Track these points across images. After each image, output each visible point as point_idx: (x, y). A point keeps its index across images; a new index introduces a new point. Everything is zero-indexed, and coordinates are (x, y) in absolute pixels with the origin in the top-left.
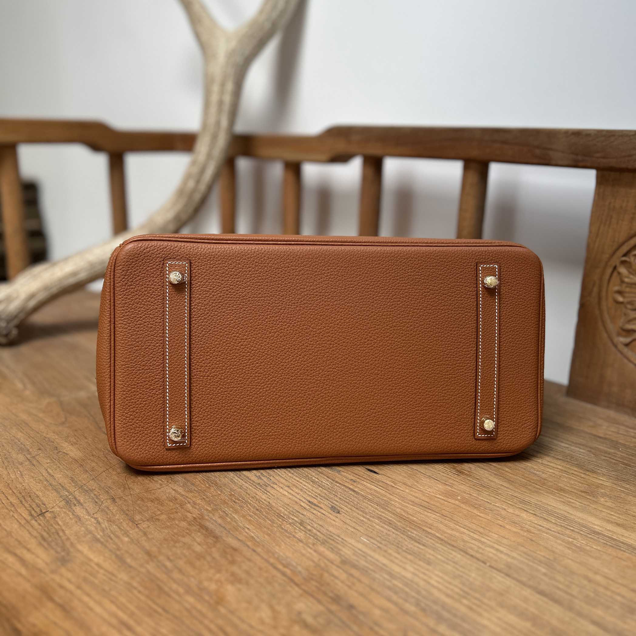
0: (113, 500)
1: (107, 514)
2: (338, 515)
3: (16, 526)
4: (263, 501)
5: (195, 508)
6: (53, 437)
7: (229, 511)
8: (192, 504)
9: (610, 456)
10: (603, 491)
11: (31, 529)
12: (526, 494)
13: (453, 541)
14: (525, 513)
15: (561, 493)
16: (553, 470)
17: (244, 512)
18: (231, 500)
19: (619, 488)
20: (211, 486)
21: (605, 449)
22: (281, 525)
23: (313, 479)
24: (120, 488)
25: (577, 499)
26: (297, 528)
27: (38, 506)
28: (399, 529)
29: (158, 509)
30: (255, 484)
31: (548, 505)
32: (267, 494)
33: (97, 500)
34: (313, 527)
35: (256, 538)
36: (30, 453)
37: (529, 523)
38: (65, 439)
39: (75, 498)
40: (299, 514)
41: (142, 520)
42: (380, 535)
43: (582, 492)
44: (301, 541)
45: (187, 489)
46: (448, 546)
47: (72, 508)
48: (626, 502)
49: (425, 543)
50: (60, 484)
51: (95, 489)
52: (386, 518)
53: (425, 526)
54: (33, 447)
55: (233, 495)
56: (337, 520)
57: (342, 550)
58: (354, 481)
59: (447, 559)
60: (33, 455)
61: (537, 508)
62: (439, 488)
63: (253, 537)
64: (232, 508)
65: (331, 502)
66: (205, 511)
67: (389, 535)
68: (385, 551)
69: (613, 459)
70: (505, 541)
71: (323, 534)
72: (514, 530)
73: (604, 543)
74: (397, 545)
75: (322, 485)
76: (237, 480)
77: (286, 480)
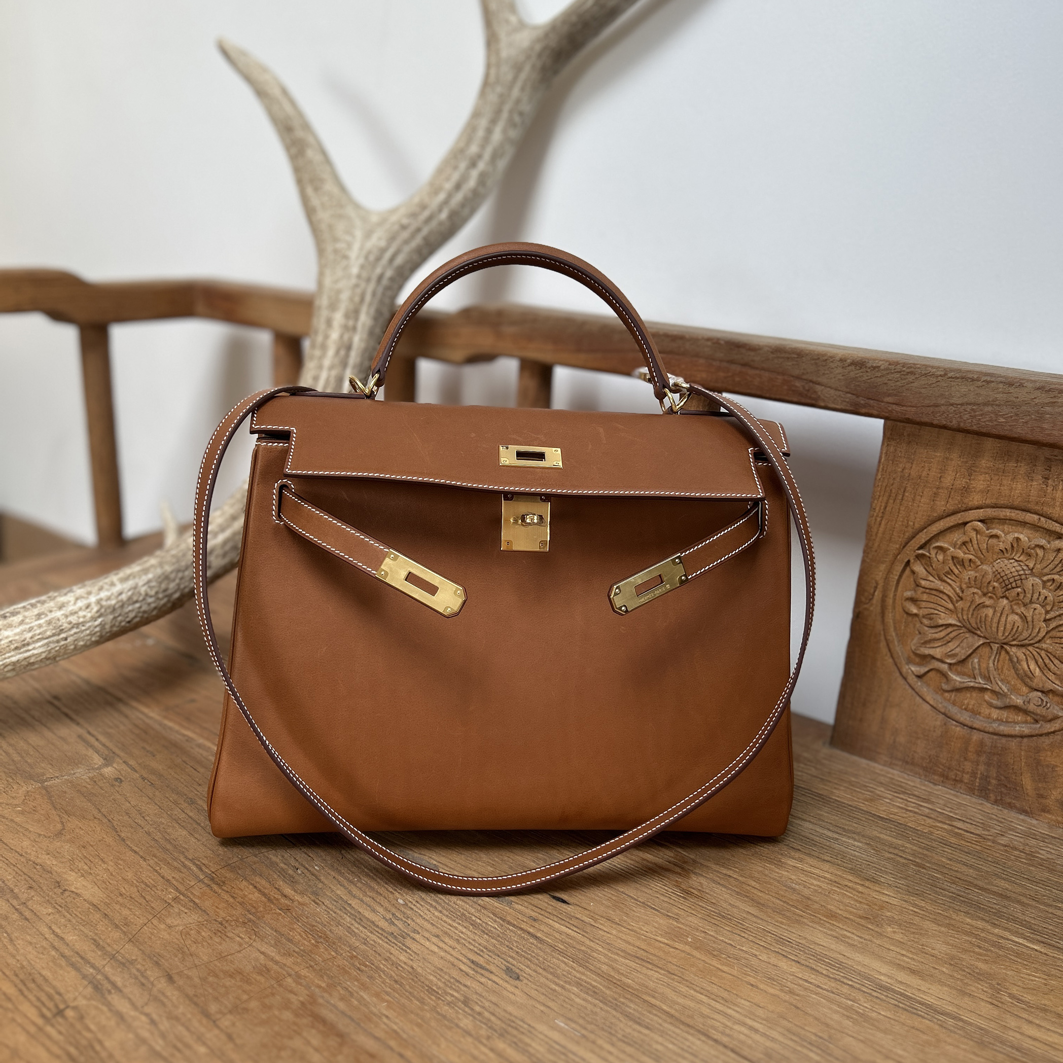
0: (170, 979)
1: (164, 1004)
2: (517, 982)
3: (22, 1038)
4: (403, 965)
5: (301, 984)
6: (48, 862)
7: (354, 986)
8: (294, 977)
9: (896, 851)
10: (889, 914)
11: (48, 1043)
12: (784, 926)
13: (688, 1016)
14: (785, 960)
15: (831, 922)
16: (819, 881)
17: (377, 987)
18: (353, 965)
19: (911, 908)
20: (318, 943)
21: (890, 839)
22: (435, 1007)
23: (473, 921)
24: (176, 956)
25: (855, 932)
26: (460, 1011)
27: (51, 998)
28: (609, 1001)
29: (243, 991)
30: (386, 935)
31: (815, 943)
33: (143, 980)
34: (483, 1007)
35: (401, 1033)
36: (16, 897)
37: (792, 977)
38: (69, 864)
39: (107, 978)
40: (460, 986)
41: (220, 1012)
42: (583, 1015)
43: (861, 917)
44: (470, 1034)
45: (282, 951)
46: (682, 1027)
47: (105, 999)
48: (921, 931)
49: (648, 1023)
50: (77, 953)
51: (136, 960)
52: (588, 983)
53: (646, 993)
54: (19, 884)
55: (355, 957)
56: (517, 992)
57: (530, 1046)
58: (535, 920)
59: (683, 1049)
60: (23, 900)
61: (800, 950)
62: (659, 924)
63: (395, 1031)
64: (357, 980)
65: (505, 960)
66: (317, 990)
67: (596, 1014)
68: (594, 1042)
69: (901, 857)
70: (760, 1012)
71: (500, 1019)
72: (772, 991)
73: (896, 1005)
74: (609, 1030)
75: (487, 929)
76: (357, 928)
77: (433, 925)
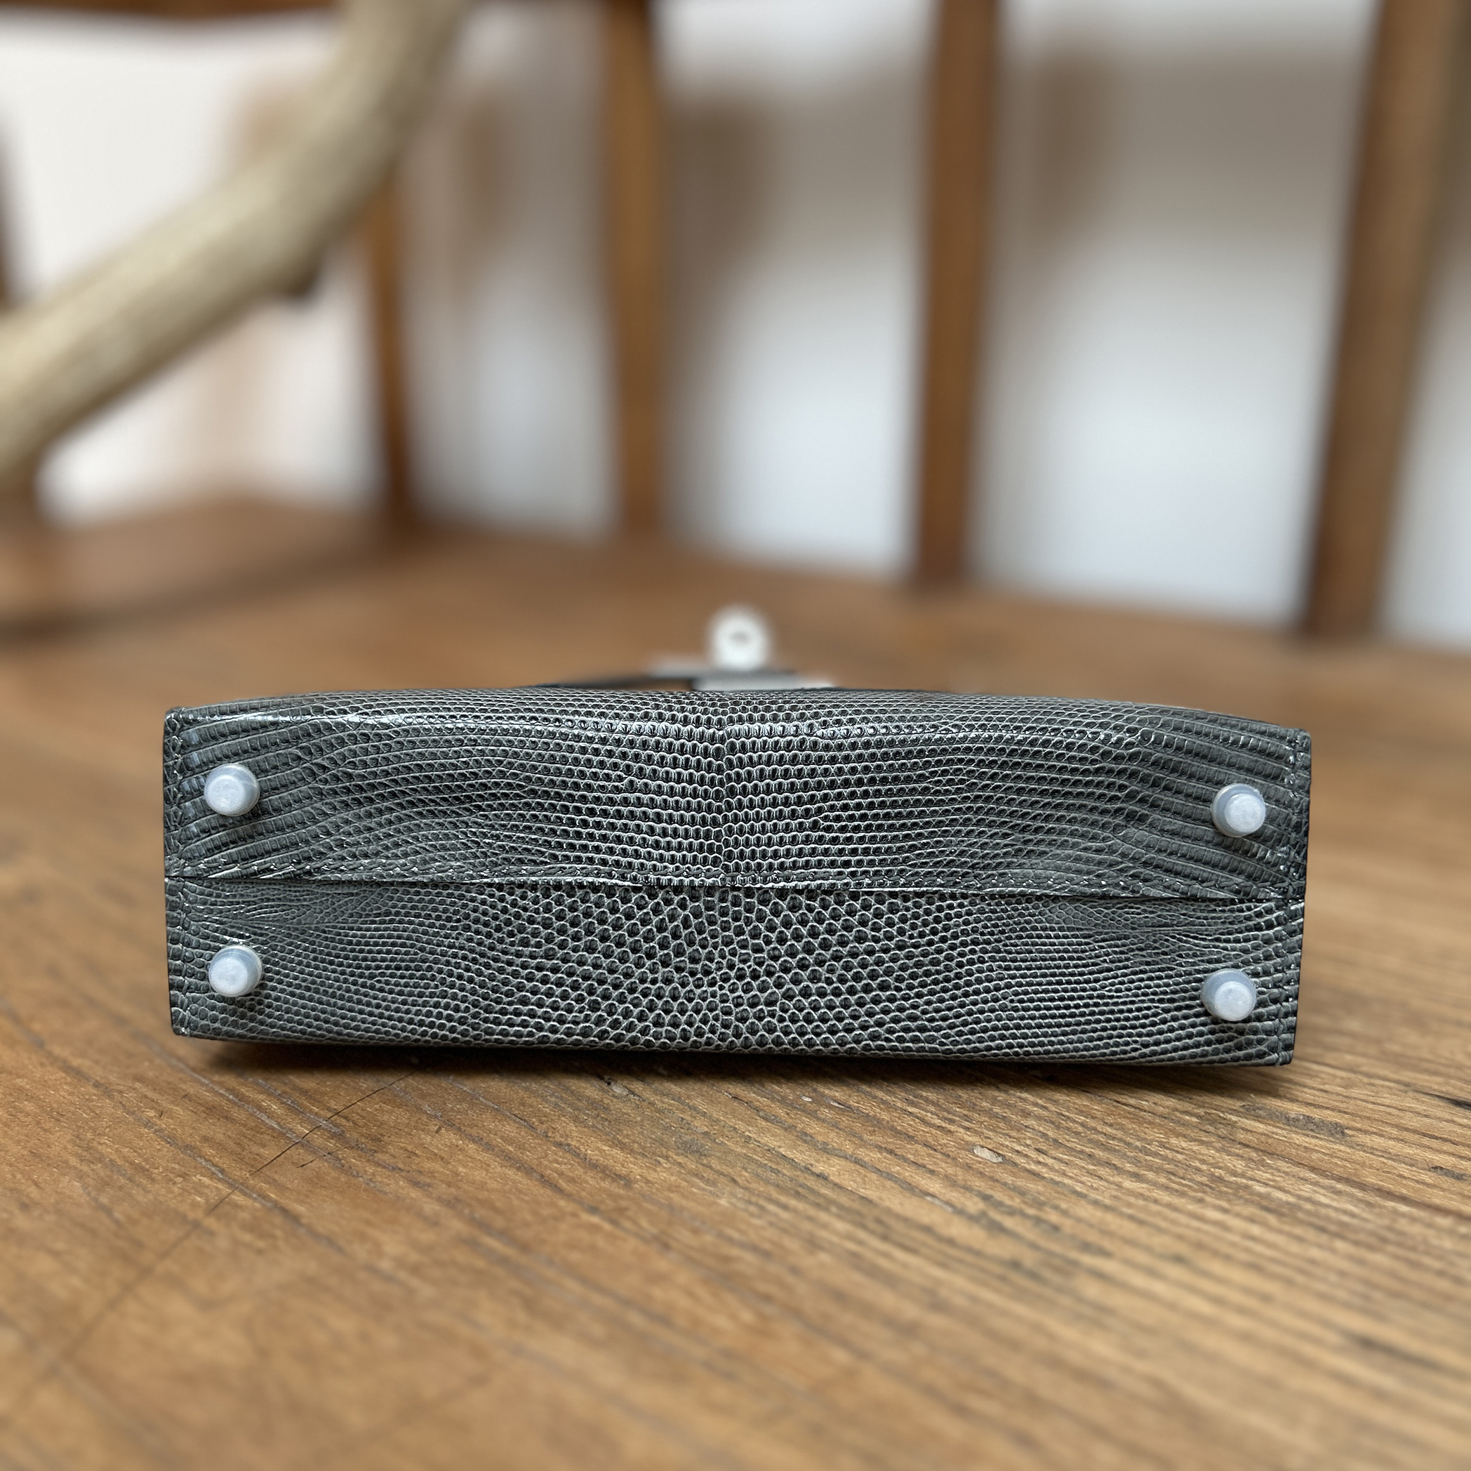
32: (1100, 1324)
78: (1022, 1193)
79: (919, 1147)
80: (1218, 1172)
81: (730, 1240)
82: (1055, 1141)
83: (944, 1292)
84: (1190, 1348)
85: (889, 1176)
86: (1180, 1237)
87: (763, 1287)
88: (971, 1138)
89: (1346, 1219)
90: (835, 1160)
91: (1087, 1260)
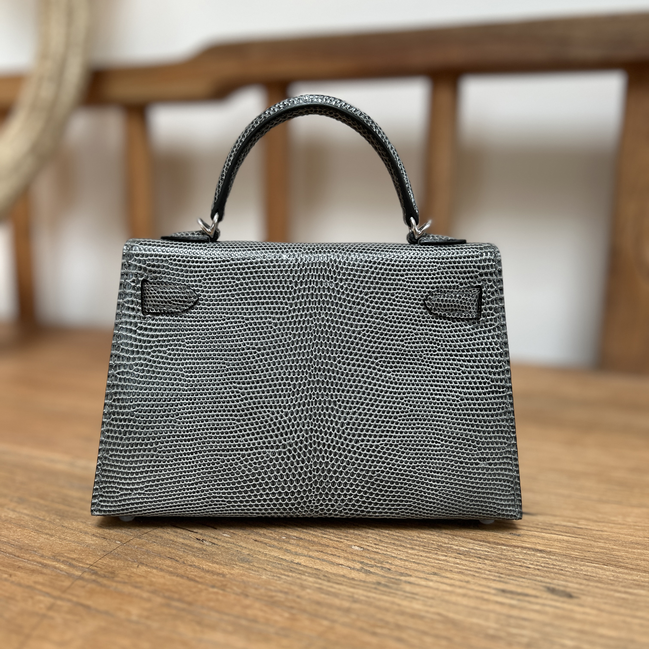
2: (575, 601)
4: (427, 615)
23: (456, 549)
30: (372, 586)
32: (414, 598)
40: (517, 621)
56: (588, 610)
65: (535, 580)
75: (480, 554)
76: (332, 587)
77: (418, 564)
78: (374, 559)
79: (332, 549)
80: (440, 544)
81: (271, 590)
82: (380, 540)
83: (356, 596)
84: (447, 602)
85: (324, 560)
86: (433, 567)
87: (288, 604)
88: (350, 543)
89: (486, 553)
90: (301, 557)
91: (403, 578)
